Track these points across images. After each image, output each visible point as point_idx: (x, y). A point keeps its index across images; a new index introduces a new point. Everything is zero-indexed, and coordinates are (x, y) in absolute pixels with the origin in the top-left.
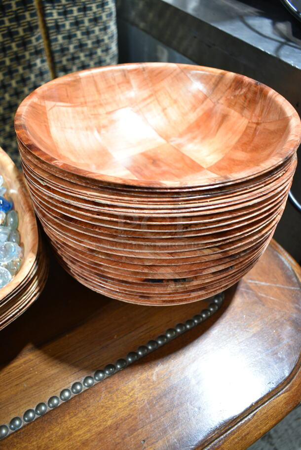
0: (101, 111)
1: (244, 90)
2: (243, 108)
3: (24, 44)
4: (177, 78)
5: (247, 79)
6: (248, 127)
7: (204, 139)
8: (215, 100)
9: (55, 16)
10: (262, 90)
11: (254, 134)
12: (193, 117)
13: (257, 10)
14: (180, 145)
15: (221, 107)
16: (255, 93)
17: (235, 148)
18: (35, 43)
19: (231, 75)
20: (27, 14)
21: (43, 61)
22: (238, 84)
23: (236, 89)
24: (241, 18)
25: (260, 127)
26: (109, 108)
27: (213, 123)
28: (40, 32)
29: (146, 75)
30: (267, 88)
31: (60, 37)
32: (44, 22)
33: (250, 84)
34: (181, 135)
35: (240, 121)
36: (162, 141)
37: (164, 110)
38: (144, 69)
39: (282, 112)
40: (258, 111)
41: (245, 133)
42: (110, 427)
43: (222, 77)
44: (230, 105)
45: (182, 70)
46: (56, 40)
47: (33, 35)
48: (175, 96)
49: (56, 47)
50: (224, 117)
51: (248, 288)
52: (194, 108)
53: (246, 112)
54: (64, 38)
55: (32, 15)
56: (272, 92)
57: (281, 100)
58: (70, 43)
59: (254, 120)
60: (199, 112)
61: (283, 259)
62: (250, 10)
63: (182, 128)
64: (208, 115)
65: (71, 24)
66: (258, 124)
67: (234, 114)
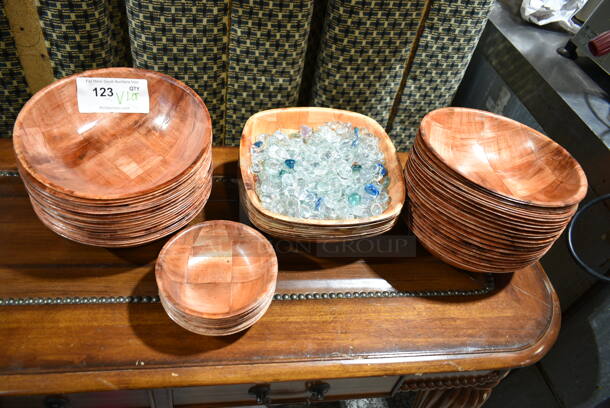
0: (458, 136)
1: (561, 158)
2: (555, 169)
3: (395, 52)
4: (517, 132)
5: (565, 151)
6: (554, 182)
7: (520, 178)
8: (538, 156)
9: (429, 39)
10: (572, 163)
11: (556, 189)
12: (518, 161)
13: (603, 91)
14: (503, 177)
15: (541, 162)
16: (567, 163)
17: (540, 192)
18: (403, 53)
19: (556, 145)
20: (409, 33)
21: (401, 67)
22: (558, 152)
23: (556, 154)
24: (586, 95)
25: (562, 185)
26: (463, 136)
27: (531, 171)
28: (410, 46)
29: (496, 123)
30: (577, 163)
31: (424, 54)
32: (418, 40)
33: (566, 156)
34: (506, 170)
35: (550, 176)
36: (491, 169)
37: (500, 150)
38: (496, 119)
39: (579, 181)
40: (565, 174)
41: (551, 185)
42: (402, 320)
43: (548, 144)
44: (548, 163)
45: (523, 129)
46: (421, 55)
47: (405, 47)
48: (510, 143)
49: (417, 60)
50: (541, 170)
51: (513, 290)
52: (521, 156)
53: (556, 172)
54: (427, 56)
55: (412, 34)
56: (578, 166)
57: (582, 173)
58: (430, 60)
59: (560, 179)
60: (525, 160)
61: (547, 285)
62: (597, 89)
63: (509, 166)
64: (530, 164)
65: (438, 48)
66: (561, 182)
67: (548, 170)
